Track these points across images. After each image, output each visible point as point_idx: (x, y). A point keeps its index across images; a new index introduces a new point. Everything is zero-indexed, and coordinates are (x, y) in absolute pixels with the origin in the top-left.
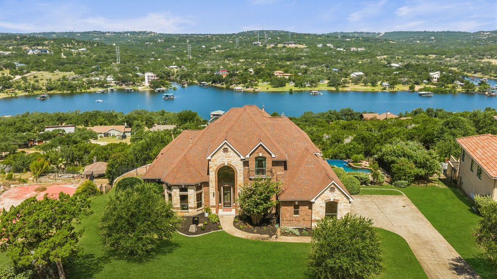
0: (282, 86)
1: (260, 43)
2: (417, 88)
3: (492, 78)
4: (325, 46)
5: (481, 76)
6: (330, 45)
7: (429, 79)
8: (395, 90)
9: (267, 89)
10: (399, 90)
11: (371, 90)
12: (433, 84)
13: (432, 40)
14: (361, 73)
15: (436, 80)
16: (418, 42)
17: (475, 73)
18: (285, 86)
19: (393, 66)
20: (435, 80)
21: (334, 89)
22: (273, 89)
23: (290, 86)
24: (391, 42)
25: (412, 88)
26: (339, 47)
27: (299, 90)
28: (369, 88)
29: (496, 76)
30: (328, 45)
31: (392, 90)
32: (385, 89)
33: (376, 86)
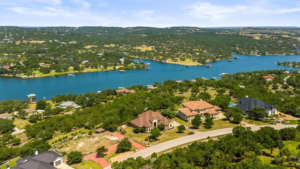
0: (49, 73)
1: (9, 40)
2: (117, 67)
3: (143, 58)
4: (53, 41)
5: (138, 57)
6: (56, 40)
7: (120, 62)
8: (107, 69)
9: (41, 75)
10: (109, 70)
11: (97, 71)
12: (122, 65)
13: (106, 33)
14: (87, 61)
15: (123, 62)
16: (100, 34)
17: (135, 56)
18: (50, 72)
19: (100, 55)
20: (122, 62)
21: (77, 72)
22: (44, 75)
23: (53, 73)
24: (87, 36)
25: (115, 68)
26: (62, 42)
27: (59, 74)
28: (94, 70)
29: (145, 58)
30: (55, 40)
31: (106, 70)
32: (103, 70)
33: (98, 68)
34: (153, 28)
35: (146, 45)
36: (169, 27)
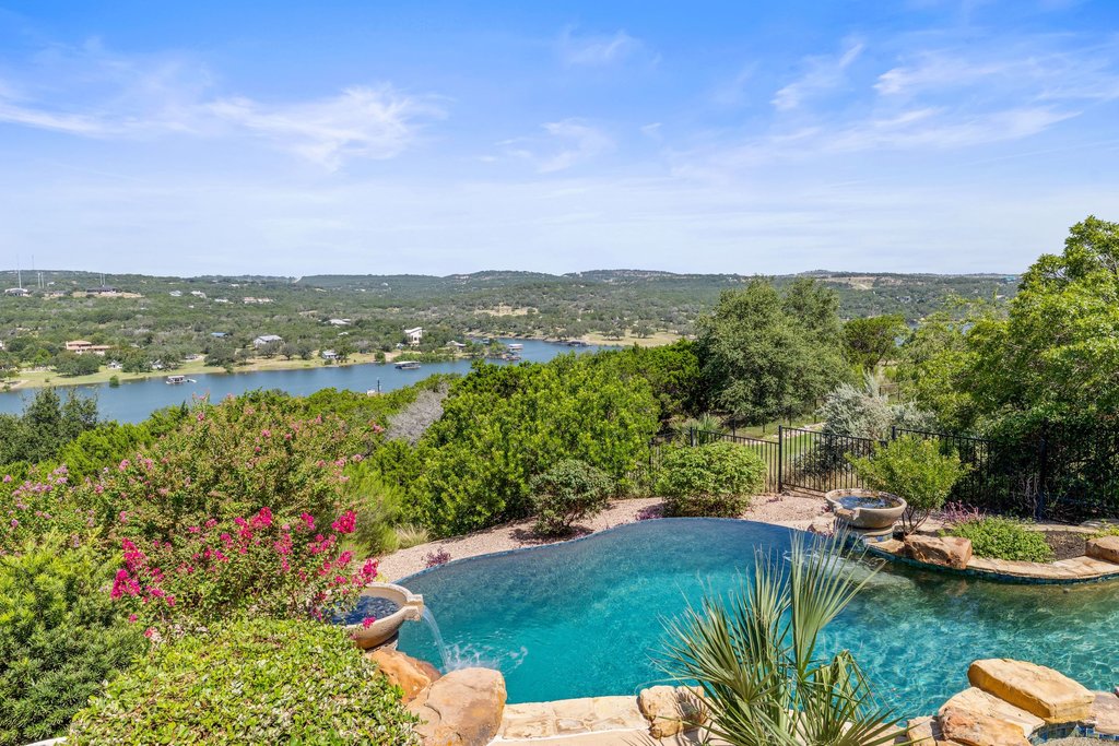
0: (89, 373)
1: (25, 291)
2: (389, 357)
4: (187, 294)
6: (199, 293)
7: (406, 341)
8: (350, 362)
9: (47, 381)
10: (357, 363)
11: (302, 367)
12: (414, 349)
13: (385, 287)
14: (276, 337)
15: (417, 342)
16: (363, 290)
17: (471, 330)
18: (96, 371)
19: (335, 324)
20: (414, 342)
21: (221, 369)
23: (110, 372)
24: (318, 290)
25: (379, 357)
26: (218, 297)
27: (134, 377)
28: (297, 363)
29: (503, 334)
30: (194, 293)
31: (344, 364)
32: (329, 362)
33: (311, 358)
34: (533, 274)
35: (508, 305)
36: (578, 272)
